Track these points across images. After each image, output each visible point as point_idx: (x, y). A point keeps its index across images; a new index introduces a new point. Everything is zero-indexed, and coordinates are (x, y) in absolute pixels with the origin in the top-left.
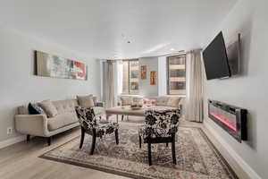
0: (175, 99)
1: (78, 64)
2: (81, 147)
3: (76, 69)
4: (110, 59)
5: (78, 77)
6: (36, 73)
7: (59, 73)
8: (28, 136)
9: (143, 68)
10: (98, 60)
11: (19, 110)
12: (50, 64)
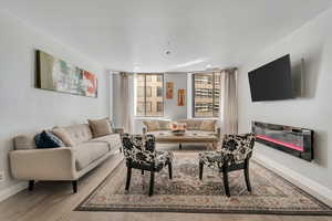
0: (209, 122)
1: (88, 75)
2: (127, 188)
3: (86, 82)
4: (124, 70)
5: (88, 94)
6: (38, 84)
7: (66, 86)
8: (31, 182)
9: (169, 85)
10: (107, 71)
11: (16, 144)
12: (56, 72)
